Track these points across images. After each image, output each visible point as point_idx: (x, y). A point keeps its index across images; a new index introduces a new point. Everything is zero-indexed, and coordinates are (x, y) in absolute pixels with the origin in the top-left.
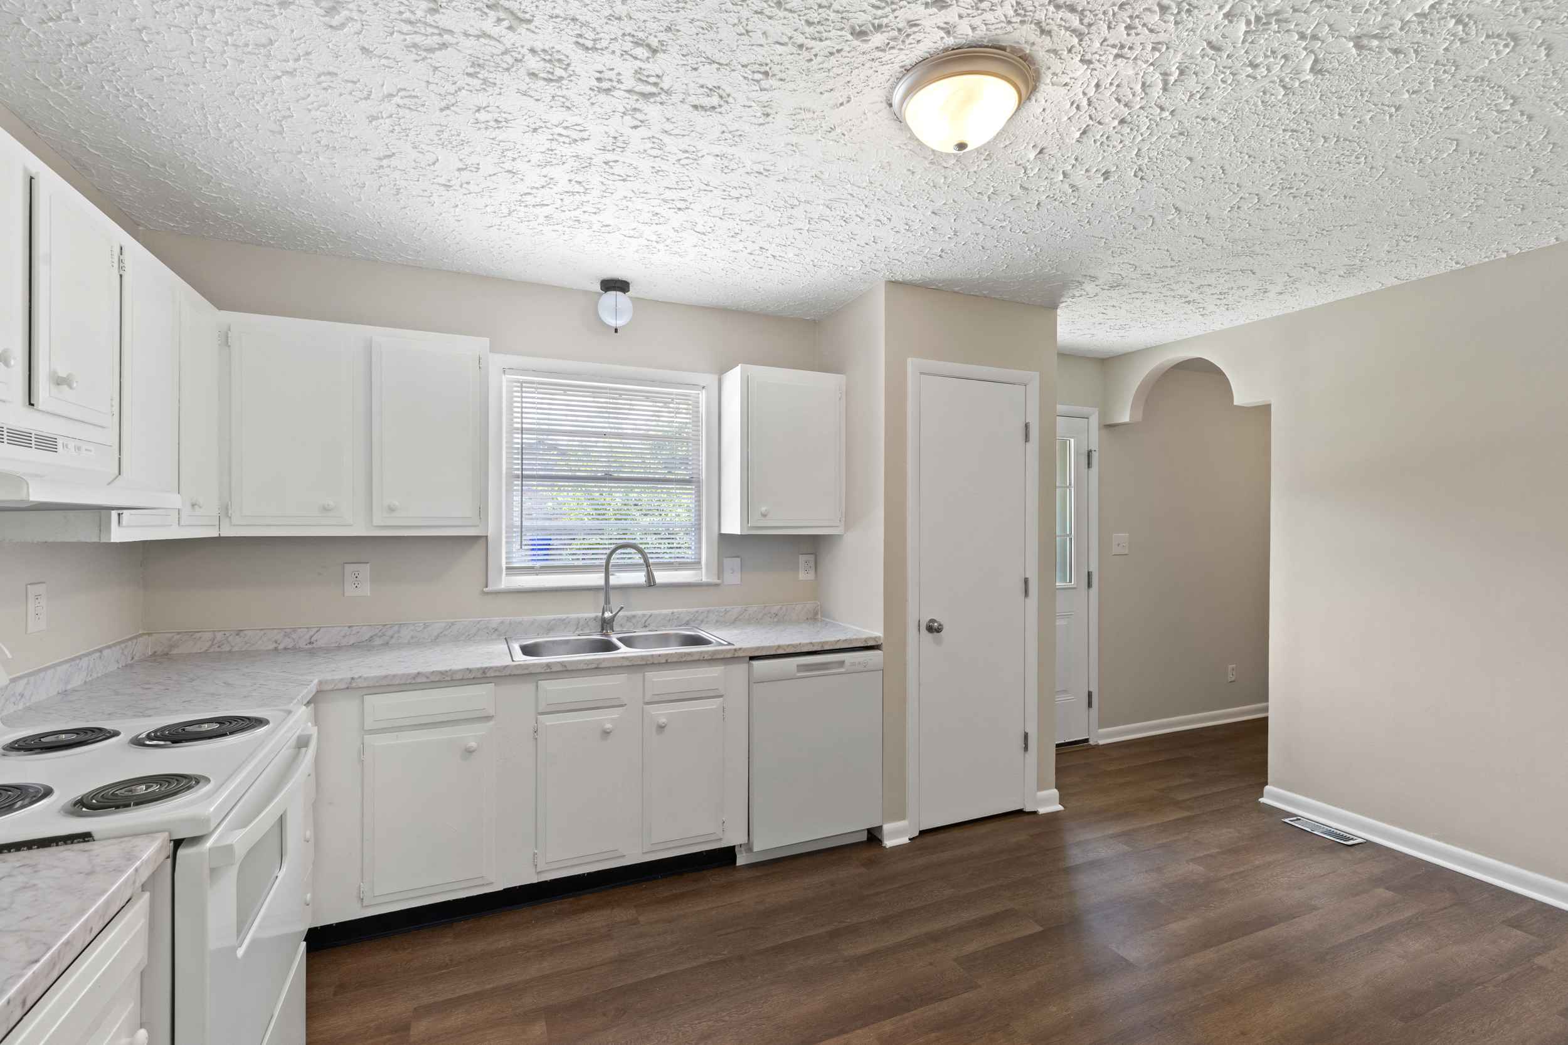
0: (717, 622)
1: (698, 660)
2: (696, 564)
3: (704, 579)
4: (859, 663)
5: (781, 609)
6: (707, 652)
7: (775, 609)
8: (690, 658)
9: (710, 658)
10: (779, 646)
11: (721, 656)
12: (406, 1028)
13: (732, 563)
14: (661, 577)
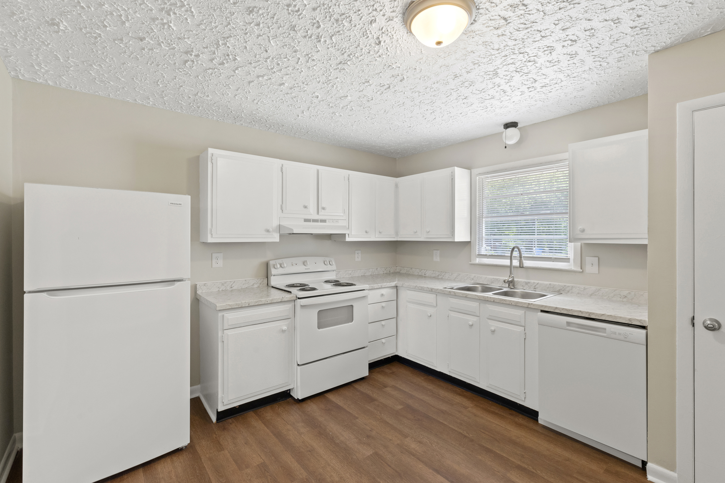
0: (578, 293)
1: (509, 304)
2: (567, 260)
3: (573, 268)
4: (620, 334)
5: (629, 293)
6: (514, 301)
7: (625, 293)
8: (504, 302)
9: (515, 304)
10: (556, 308)
11: (521, 305)
12: (386, 387)
13: (591, 261)
14: (527, 263)
